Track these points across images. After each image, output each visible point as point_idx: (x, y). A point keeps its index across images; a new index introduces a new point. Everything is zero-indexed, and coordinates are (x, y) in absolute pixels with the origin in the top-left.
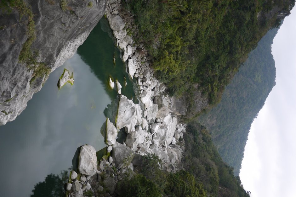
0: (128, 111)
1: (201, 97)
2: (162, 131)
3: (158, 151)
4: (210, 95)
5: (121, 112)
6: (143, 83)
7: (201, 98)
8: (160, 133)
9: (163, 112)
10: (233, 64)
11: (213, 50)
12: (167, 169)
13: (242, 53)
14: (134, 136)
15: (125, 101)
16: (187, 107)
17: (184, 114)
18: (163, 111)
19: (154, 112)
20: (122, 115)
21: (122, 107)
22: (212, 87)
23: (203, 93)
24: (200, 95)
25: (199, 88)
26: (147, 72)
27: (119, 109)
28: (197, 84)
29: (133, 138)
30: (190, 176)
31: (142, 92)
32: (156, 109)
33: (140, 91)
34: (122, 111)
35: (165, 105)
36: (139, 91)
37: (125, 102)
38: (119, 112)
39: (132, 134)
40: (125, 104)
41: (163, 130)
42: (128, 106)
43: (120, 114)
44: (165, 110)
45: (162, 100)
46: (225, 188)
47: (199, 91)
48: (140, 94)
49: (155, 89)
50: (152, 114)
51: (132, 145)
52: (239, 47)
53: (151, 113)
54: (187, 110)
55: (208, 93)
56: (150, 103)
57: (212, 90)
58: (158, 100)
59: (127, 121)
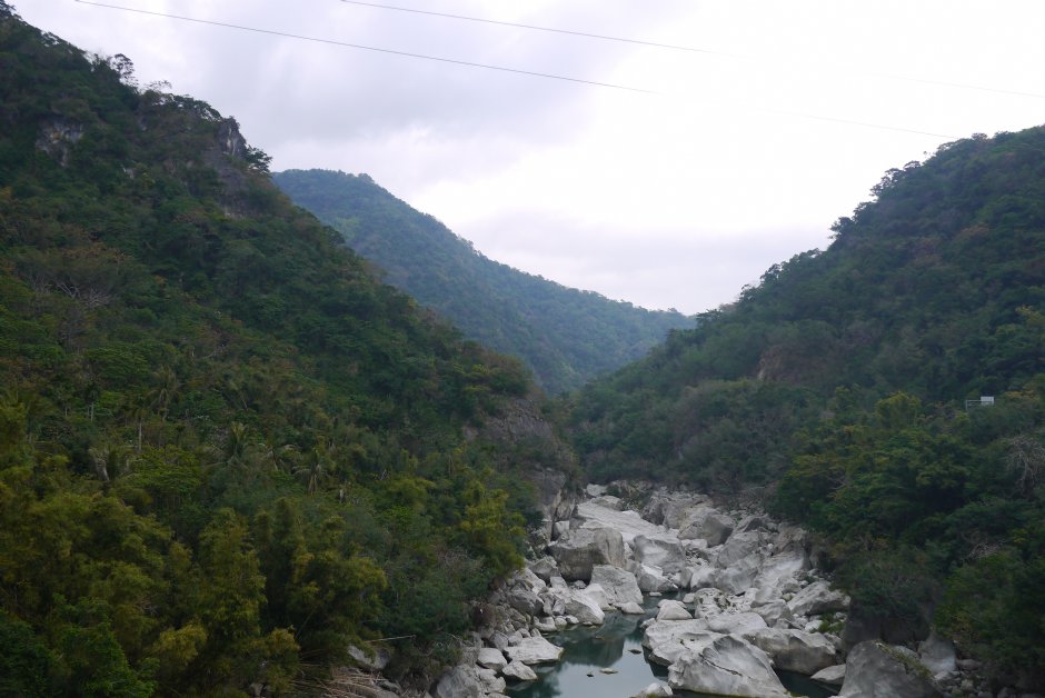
0: (727, 659)
1: (505, 417)
2: (651, 555)
3: (740, 569)
4: (497, 390)
5: (736, 687)
6: (548, 615)
7: (509, 419)
8: (657, 560)
9: (614, 550)
10: (397, 309)
11: (356, 370)
12: (793, 542)
13: (359, 278)
14: (782, 644)
15: (693, 672)
16: (538, 466)
17: (562, 478)
18: (611, 550)
19: (619, 578)
20: (745, 681)
21: (717, 682)
22: (474, 382)
23: (494, 412)
24: (499, 422)
25: (478, 425)
26: (517, 598)
27: (728, 693)
28: (464, 428)
29: (788, 647)
30: (797, 467)
31: (574, 620)
32: (609, 572)
34: (734, 682)
35: (591, 541)
37: (699, 672)
38: (738, 694)
39: (774, 651)
40: (704, 674)
41: (648, 550)
42: (714, 660)
43: (744, 688)
44: (607, 541)
45: (576, 552)
46: (763, 360)
47: (487, 423)
48: (581, 624)
49: (541, 572)
50: (624, 587)
51: (816, 649)
52: (343, 286)
53: (622, 591)
54: (549, 469)
55: (493, 396)
56: (593, 593)
57: (481, 380)
58: (572, 566)
59: (763, 666)
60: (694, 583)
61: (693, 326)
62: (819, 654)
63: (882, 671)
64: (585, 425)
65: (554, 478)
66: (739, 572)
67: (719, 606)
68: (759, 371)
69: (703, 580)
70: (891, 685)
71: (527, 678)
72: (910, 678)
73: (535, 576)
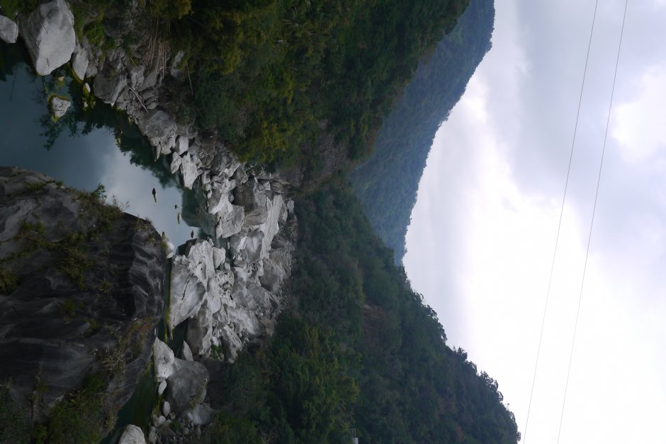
0: (191, 291)
1: (334, 147)
2: (252, 242)
3: (247, 297)
4: (352, 140)
5: (175, 296)
6: (211, 179)
7: (333, 150)
8: (249, 246)
9: (254, 219)
10: (402, 72)
11: (361, 47)
12: (265, 328)
13: (422, 46)
14: (203, 323)
15: (182, 270)
16: (304, 169)
17: (297, 185)
18: (255, 217)
19: (237, 223)
20: (179, 301)
21: (178, 285)
22: (357, 126)
23: (337, 139)
24: (331, 143)
25: (329, 129)
26: (221, 159)
27: (171, 291)
28: (326, 120)
29: (201, 326)
30: (311, 329)
31: (210, 195)
32: (240, 216)
33: (207, 193)
34: (178, 295)
35: (259, 205)
36: (205, 195)
37: (183, 273)
38: (171, 298)
39: (198, 319)
40: (182, 277)
41: (255, 240)
42: (191, 282)
43: (175, 301)
44: (259, 214)
45: (252, 195)
46: (376, 307)
47: (330, 135)
48: (207, 200)
49: (238, 173)
50: (232, 226)
51: (201, 343)
52: (416, 35)
53: (229, 225)
54: (302, 176)
55: (348, 138)
56: (227, 207)
57: (358, 130)
58: (243, 193)
59: (189, 312)
60: (237, 269)
61: (396, 264)
62: (198, 345)
63: (191, 382)
64: (331, 198)
65: (297, 179)
66: (245, 296)
67: (224, 285)
68: (369, 305)
69: (238, 274)
70: (183, 388)
71: (172, 168)
72: (188, 398)
73: (235, 170)
